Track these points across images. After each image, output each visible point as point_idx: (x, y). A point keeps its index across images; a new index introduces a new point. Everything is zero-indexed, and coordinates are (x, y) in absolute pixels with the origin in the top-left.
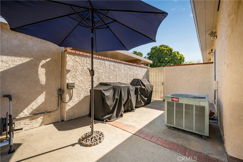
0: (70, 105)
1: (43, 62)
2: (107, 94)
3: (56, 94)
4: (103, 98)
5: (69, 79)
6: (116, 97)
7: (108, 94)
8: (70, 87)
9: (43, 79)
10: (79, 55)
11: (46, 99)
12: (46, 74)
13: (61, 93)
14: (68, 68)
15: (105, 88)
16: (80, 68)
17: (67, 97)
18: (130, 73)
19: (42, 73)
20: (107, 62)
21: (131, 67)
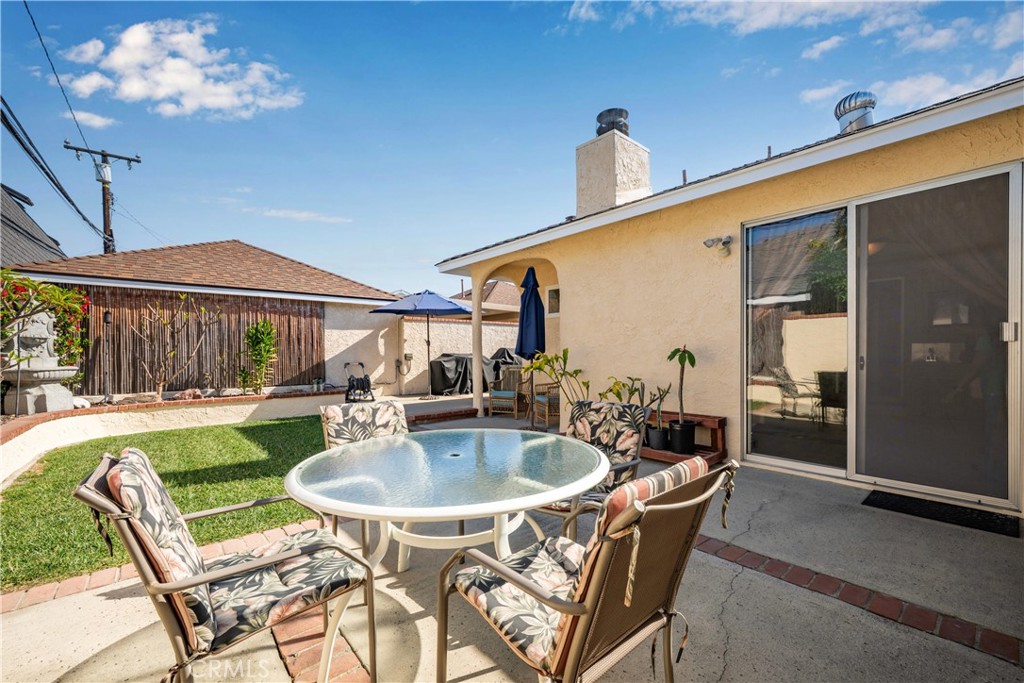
0: (408, 378)
1: (382, 332)
2: (446, 365)
3: (394, 365)
4: (443, 370)
5: (407, 350)
6: (459, 370)
7: (450, 365)
8: (408, 358)
9: (382, 349)
10: (416, 321)
11: (385, 370)
12: (385, 344)
13: (399, 364)
14: (405, 337)
15: (446, 359)
16: (418, 336)
17: (405, 369)
18: (497, 338)
19: (381, 342)
20: (453, 325)
21: (499, 328)
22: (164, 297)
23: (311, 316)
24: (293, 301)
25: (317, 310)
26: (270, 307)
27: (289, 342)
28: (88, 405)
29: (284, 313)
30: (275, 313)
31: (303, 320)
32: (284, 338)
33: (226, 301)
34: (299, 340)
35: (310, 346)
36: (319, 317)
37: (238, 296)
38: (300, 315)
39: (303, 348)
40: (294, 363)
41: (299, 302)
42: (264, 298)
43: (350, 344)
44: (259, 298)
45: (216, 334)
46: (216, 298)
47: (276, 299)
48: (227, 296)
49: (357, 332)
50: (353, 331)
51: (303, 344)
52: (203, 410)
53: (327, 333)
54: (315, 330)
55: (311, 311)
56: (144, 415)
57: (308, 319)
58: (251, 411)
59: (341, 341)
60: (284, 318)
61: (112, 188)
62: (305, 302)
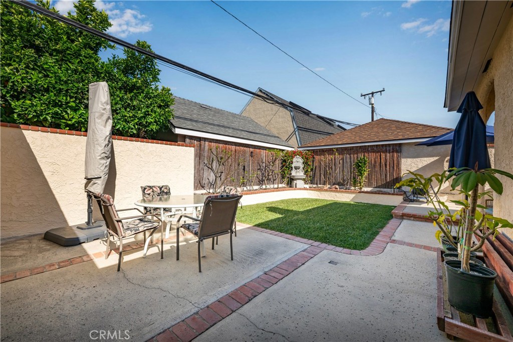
22: (328, 151)
23: (393, 152)
24: (383, 145)
25: (397, 149)
26: (371, 149)
27: (380, 166)
28: (308, 187)
29: (378, 152)
30: (374, 152)
31: (388, 154)
32: (377, 164)
33: (353, 149)
34: (386, 165)
35: (392, 168)
36: (397, 152)
37: (357, 147)
38: (387, 152)
39: (388, 169)
40: (383, 177)
41: (386, 145)
42: (368, 146)
43: (420, 167)
44: (366, 146)
45: (349, 163)
46: (349, 148)
47: (374, 145)
48: (353, 147)
49: (425, 159)
50: (421, 159)
51: (388, 167)
52: (335, 194)
53: (403, 161)
54: (395, 159)
55: (393, 149)
56: (318, 193)
57: (391, 154)
58: (352, 197)
59: (413, 165)
60: (378, 154)
61: (374, 106)
62: (389, 145)
